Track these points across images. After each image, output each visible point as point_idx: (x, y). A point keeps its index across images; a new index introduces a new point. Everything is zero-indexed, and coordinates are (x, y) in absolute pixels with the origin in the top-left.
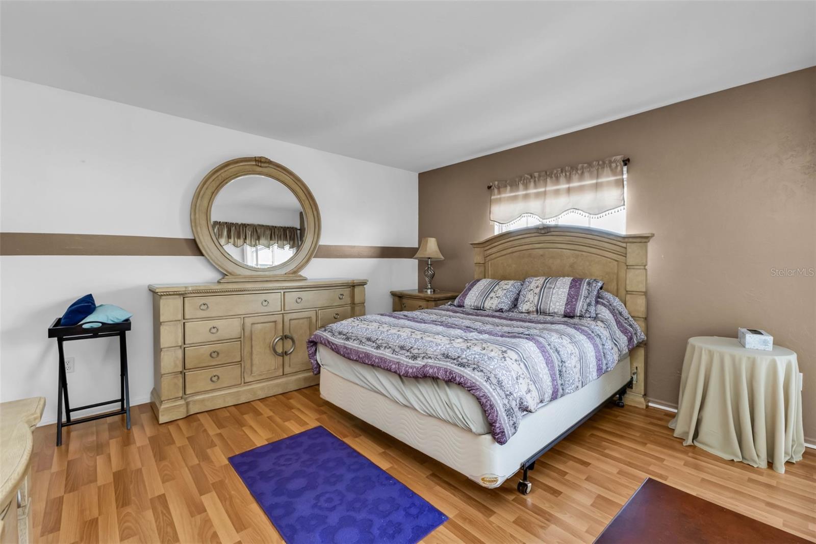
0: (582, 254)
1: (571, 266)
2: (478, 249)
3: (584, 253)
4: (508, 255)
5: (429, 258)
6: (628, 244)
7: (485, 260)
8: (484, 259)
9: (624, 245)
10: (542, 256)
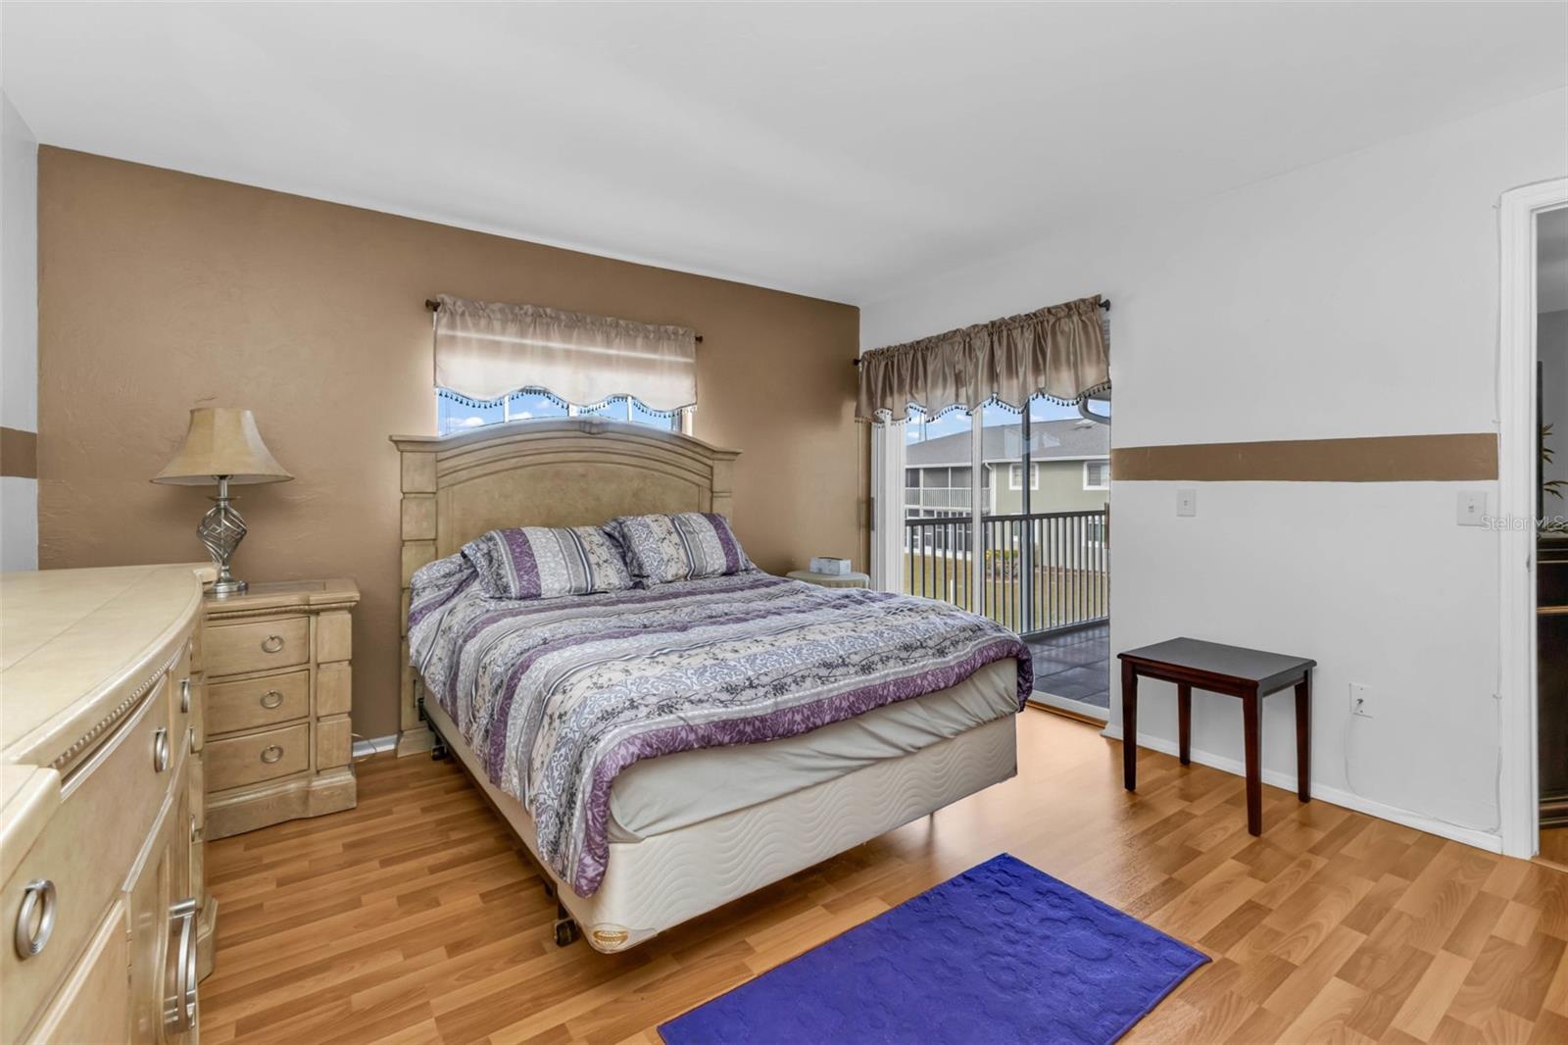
0: (653, 475)
1: (635, 495)
2: (419, 456)
3: (655, 473)
4: (505, 473)
5: (223, 477)
6: (716, 462)
7: (437, 484)
8: (434, 479)
9: (710, 462)
10: (584, 476)
